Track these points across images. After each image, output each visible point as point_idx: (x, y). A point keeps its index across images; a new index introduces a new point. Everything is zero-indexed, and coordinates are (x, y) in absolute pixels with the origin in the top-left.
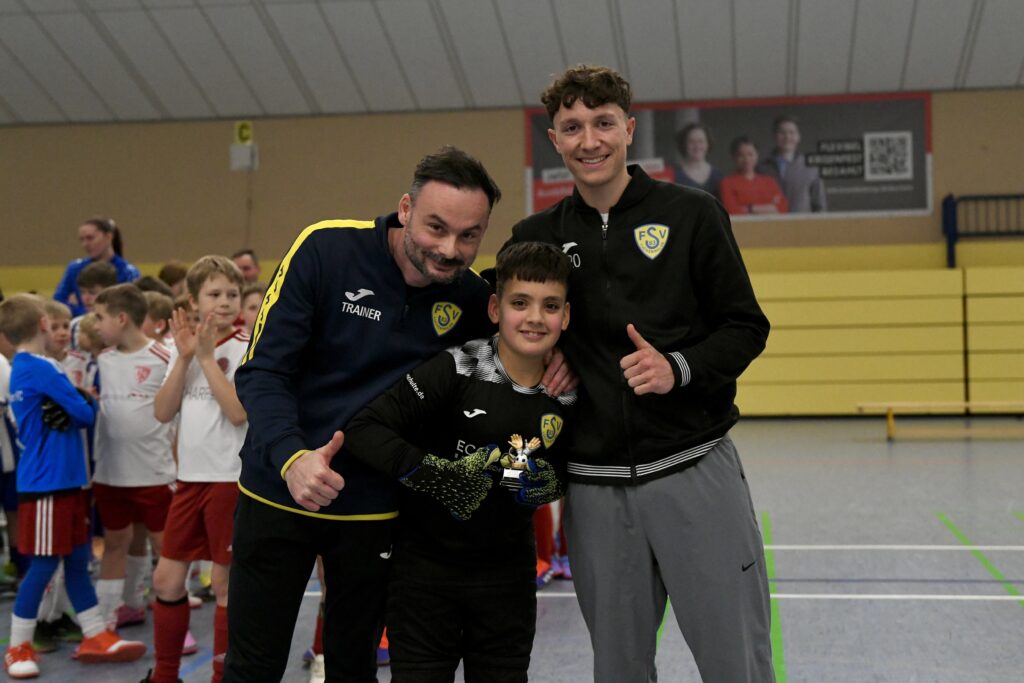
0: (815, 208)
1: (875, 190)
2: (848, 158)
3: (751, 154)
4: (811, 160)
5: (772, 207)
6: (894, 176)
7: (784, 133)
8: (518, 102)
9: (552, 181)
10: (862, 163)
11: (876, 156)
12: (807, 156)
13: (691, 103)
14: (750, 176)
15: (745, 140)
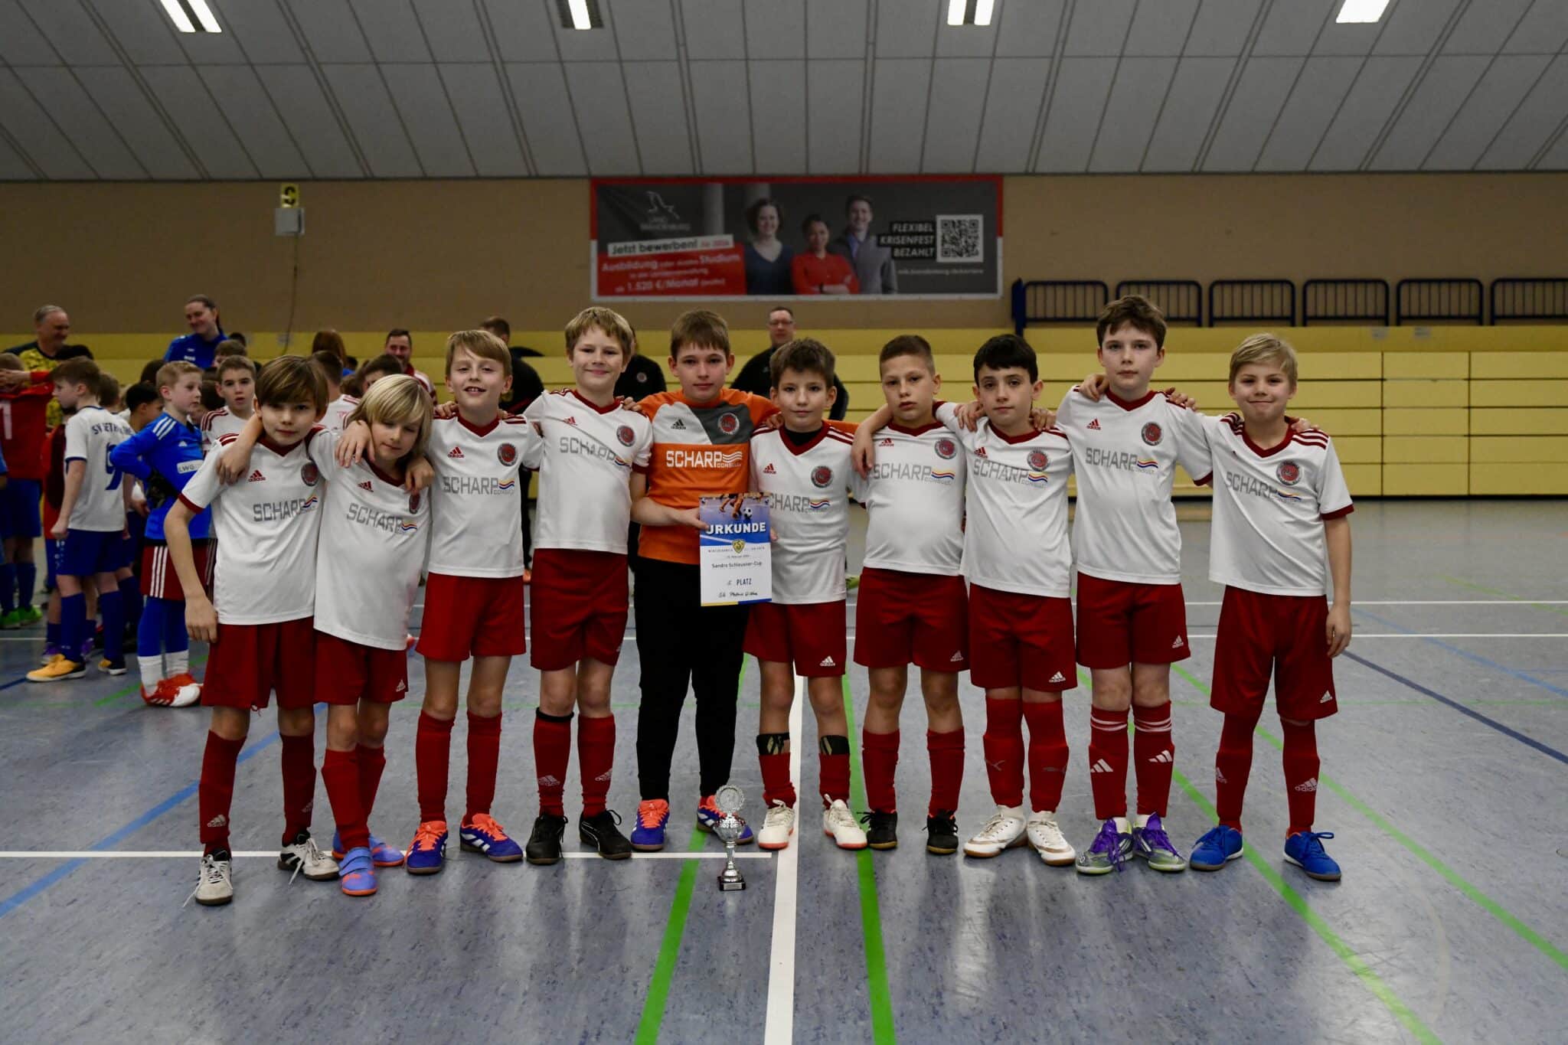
0: (886, 289)
1: (947, 272)
2: (920, 240)
3: (823, 233)
4: (883, 240)
5: (843, 288)
6: (965, 259)
7: (857, 212)
8: (583, 172)
9: (617, 255)
10: (934, 245)
11: (947, 238)
12: (879, 237)
13: (763, 179)
14: (822, 255)
15: (817, 218)
